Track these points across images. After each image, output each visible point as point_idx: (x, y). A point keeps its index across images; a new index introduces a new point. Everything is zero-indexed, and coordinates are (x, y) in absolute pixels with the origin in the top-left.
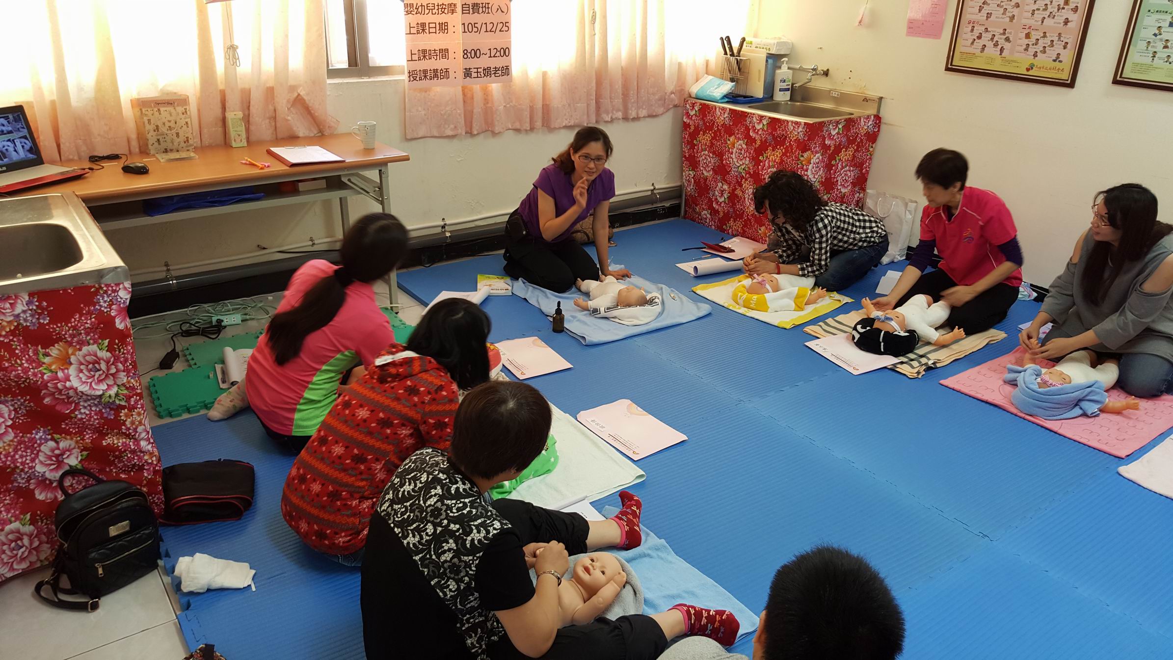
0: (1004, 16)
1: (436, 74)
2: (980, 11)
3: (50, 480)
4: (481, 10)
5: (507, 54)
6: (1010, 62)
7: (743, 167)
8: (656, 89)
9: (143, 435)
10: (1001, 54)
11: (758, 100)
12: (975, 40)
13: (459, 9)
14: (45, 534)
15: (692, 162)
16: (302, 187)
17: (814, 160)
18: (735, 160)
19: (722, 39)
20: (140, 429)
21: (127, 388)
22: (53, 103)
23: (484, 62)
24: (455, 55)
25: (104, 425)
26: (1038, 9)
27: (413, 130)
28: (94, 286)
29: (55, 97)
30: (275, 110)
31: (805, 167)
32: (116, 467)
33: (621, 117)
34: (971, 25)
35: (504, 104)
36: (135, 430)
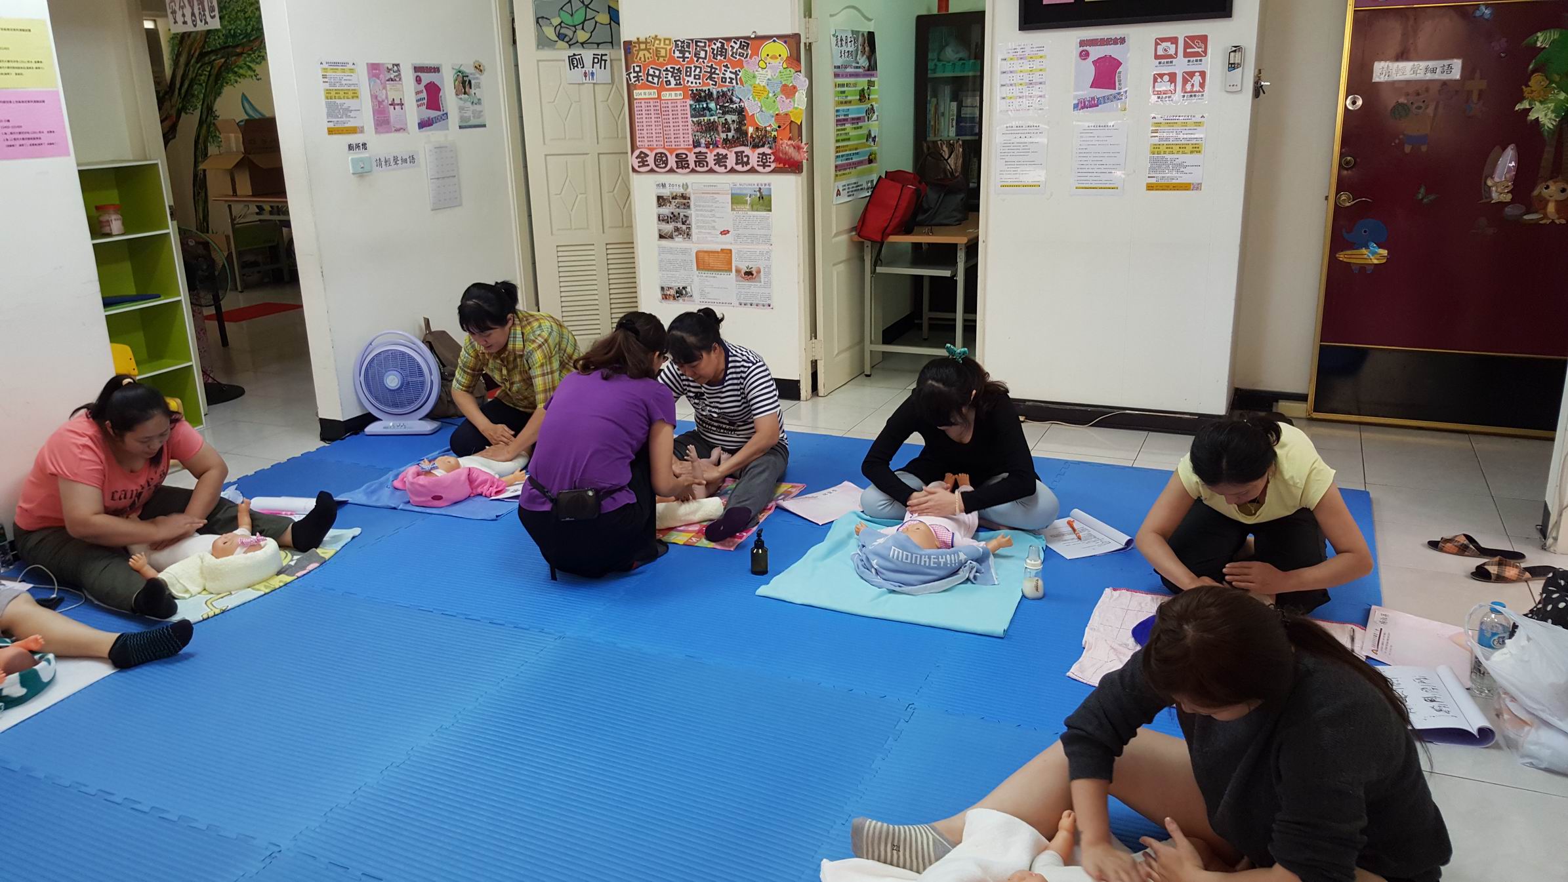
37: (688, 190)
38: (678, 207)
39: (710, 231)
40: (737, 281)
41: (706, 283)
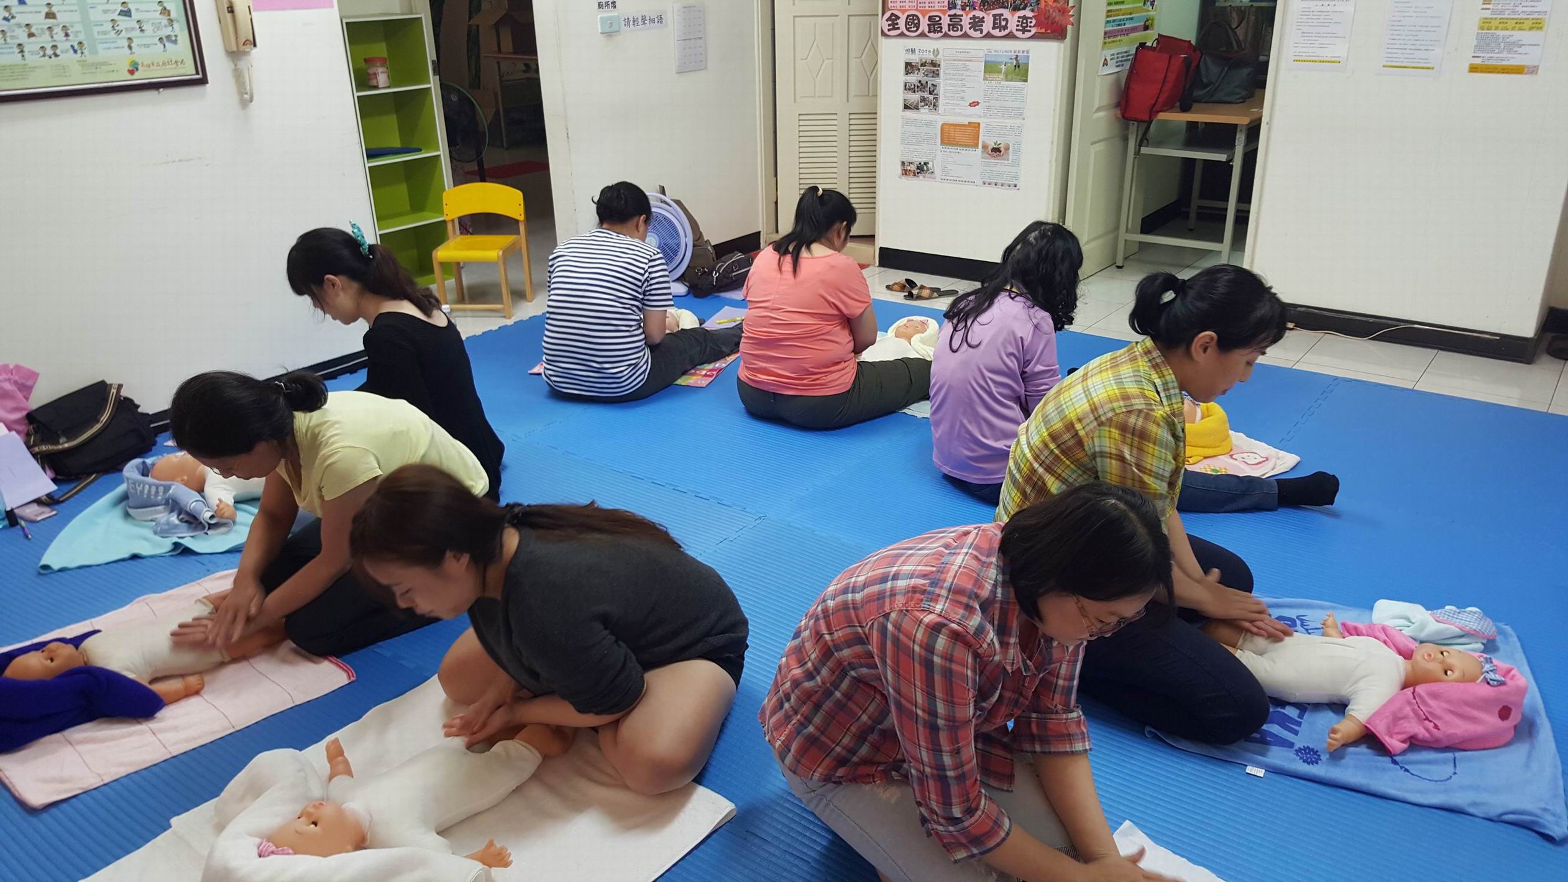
37: (939, 57)
38: (927, 75)
39: (957, 102)
40: (982, 158)
41: (950, 159)
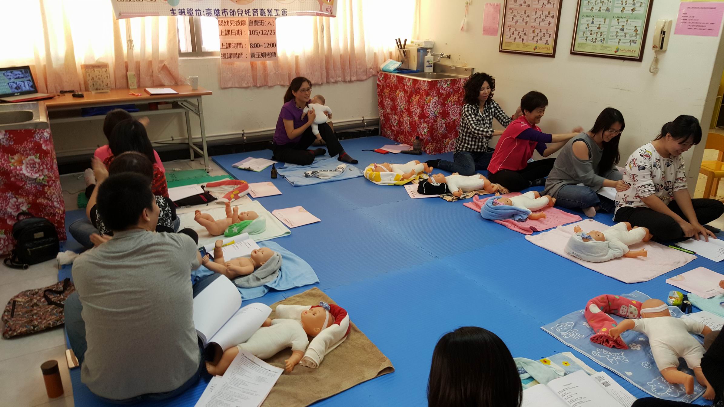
0: (523, 22)
1: (236, 56)
2: (513, 20)
3: (14, 216)
4: (259, 24)
5: (274, 46)
6: (527, 45)
7: (403, 106)
8: (361, 66)
9: (55, 199)
10: (522, 42)
11: (414, 72)
12: (511, 35)
13: (247, 23)
14: (11, 240)
15: (382, 105)
16: (159, 106)
17: (433, 100)
18: (399, 103)
19: (396, 40)
20: (54, 196)
21: (48, 177)
22: (45, 66)
23: (262, 50)
24: (246, 46)
25: (37, 193)
26: (537, 18)
27: (224, 84)
28: (33, 130)
29: (45, 63)
30: (153, 72)
31: (428, 104)
32: (43, 213)
33: (341, 80)
34: (509, 27)
35: (275, 72)
36: (52, 196)
